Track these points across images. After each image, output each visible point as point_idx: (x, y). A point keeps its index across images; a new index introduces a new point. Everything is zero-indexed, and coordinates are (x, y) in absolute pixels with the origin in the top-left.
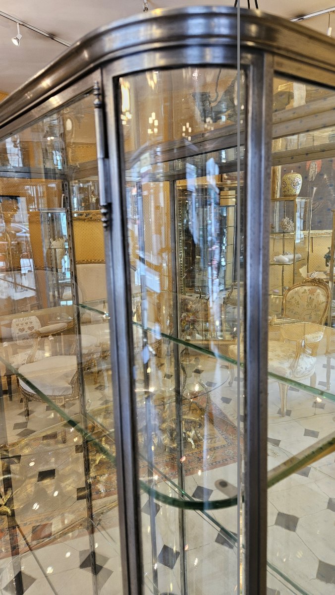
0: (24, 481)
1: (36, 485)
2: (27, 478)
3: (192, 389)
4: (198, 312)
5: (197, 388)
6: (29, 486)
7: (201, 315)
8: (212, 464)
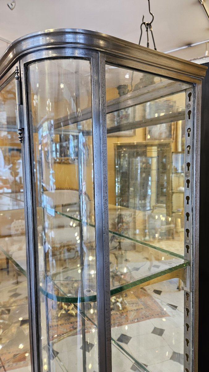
0: (10, 325)
1: (18, 328)
2: (12, 323)
3: (122, 271)
4: (129, 223)
5: (125, 270)
6: (13, 328)
7: (131, 225)
8: (132, 320)
